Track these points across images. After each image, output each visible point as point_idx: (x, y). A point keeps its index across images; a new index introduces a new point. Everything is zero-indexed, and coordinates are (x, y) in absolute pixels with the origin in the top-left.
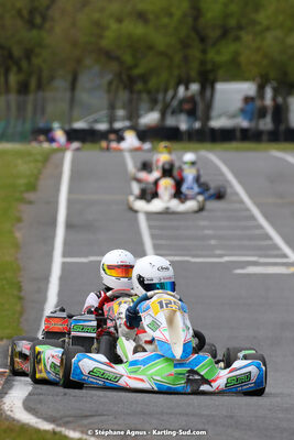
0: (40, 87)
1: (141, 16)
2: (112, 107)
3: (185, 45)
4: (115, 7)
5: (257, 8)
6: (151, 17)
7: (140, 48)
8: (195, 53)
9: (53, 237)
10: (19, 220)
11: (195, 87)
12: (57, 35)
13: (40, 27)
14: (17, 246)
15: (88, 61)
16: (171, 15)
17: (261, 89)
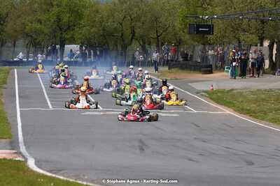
0: (2, 46)
1: (40, 22)
2: (28, 53)
3: (54, 32)
4: (30, 18)
5: (80, 18)
6: (43, 21)
7: (39, 32)
8: (58, 34)
9: (15, 101)
10: (2, 94)
11: (58, 46)
12: (9, 27)
13: (3, 25)
14: (3, 104)
15: (19, 37)
16: (50, 21)
17: (81, 47)
